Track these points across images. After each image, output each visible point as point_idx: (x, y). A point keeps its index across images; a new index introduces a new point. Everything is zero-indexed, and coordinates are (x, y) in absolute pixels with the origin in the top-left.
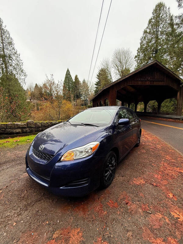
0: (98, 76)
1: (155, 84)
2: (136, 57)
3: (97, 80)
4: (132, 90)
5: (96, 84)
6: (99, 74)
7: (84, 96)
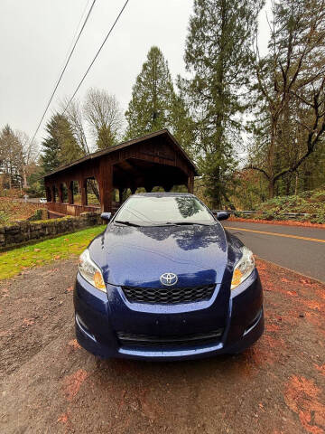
0: (49, 126)
1: (165, 162)
2: (127, 114)
3: (47, 136)
4: (128, 166)
5: (44, 144)
6: (53, 123)
7: (9, 165)
